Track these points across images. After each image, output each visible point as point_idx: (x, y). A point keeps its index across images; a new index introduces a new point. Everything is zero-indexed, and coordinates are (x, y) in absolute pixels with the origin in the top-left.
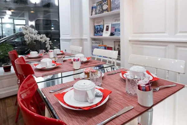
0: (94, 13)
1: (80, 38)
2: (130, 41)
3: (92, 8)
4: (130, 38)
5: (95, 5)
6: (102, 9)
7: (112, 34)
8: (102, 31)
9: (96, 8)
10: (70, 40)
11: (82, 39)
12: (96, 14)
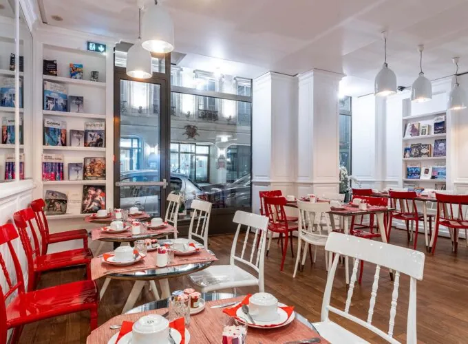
0: (407, 155)
1: (380, 180)
2: (455, 184)
3: (406, 150)
4: (456, 182)
5: (409, 147)
6: (420, 152)
7: (433, 177)
8: (419, 174)
9: (410, 150)
10: (374, 182)
11: (384, 182)
12: (411, 156)
